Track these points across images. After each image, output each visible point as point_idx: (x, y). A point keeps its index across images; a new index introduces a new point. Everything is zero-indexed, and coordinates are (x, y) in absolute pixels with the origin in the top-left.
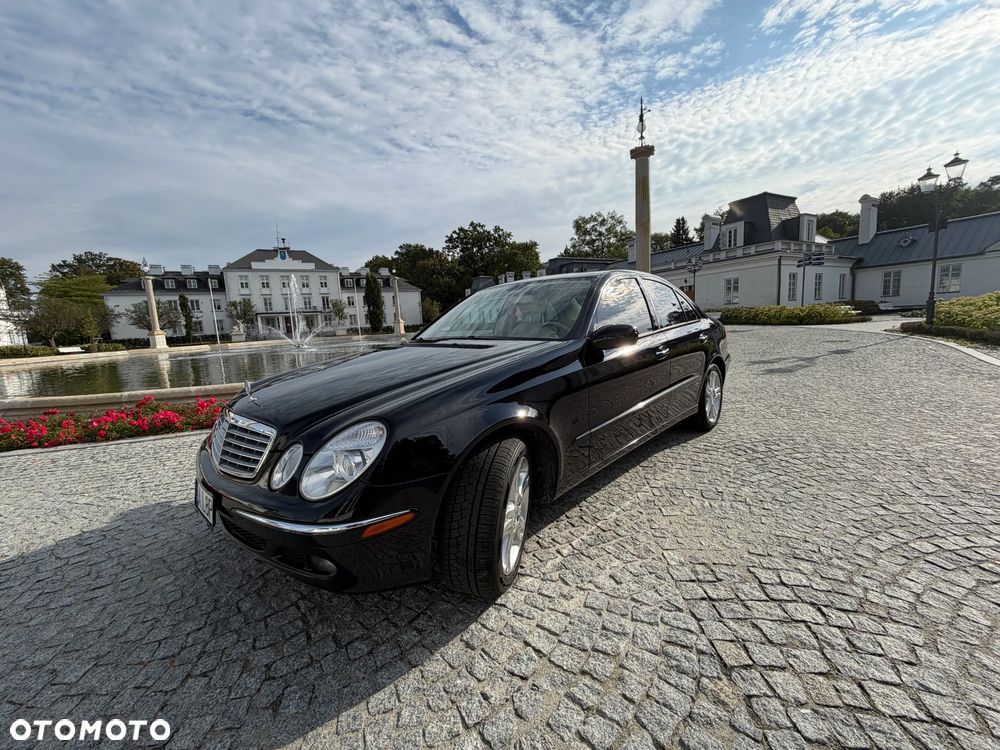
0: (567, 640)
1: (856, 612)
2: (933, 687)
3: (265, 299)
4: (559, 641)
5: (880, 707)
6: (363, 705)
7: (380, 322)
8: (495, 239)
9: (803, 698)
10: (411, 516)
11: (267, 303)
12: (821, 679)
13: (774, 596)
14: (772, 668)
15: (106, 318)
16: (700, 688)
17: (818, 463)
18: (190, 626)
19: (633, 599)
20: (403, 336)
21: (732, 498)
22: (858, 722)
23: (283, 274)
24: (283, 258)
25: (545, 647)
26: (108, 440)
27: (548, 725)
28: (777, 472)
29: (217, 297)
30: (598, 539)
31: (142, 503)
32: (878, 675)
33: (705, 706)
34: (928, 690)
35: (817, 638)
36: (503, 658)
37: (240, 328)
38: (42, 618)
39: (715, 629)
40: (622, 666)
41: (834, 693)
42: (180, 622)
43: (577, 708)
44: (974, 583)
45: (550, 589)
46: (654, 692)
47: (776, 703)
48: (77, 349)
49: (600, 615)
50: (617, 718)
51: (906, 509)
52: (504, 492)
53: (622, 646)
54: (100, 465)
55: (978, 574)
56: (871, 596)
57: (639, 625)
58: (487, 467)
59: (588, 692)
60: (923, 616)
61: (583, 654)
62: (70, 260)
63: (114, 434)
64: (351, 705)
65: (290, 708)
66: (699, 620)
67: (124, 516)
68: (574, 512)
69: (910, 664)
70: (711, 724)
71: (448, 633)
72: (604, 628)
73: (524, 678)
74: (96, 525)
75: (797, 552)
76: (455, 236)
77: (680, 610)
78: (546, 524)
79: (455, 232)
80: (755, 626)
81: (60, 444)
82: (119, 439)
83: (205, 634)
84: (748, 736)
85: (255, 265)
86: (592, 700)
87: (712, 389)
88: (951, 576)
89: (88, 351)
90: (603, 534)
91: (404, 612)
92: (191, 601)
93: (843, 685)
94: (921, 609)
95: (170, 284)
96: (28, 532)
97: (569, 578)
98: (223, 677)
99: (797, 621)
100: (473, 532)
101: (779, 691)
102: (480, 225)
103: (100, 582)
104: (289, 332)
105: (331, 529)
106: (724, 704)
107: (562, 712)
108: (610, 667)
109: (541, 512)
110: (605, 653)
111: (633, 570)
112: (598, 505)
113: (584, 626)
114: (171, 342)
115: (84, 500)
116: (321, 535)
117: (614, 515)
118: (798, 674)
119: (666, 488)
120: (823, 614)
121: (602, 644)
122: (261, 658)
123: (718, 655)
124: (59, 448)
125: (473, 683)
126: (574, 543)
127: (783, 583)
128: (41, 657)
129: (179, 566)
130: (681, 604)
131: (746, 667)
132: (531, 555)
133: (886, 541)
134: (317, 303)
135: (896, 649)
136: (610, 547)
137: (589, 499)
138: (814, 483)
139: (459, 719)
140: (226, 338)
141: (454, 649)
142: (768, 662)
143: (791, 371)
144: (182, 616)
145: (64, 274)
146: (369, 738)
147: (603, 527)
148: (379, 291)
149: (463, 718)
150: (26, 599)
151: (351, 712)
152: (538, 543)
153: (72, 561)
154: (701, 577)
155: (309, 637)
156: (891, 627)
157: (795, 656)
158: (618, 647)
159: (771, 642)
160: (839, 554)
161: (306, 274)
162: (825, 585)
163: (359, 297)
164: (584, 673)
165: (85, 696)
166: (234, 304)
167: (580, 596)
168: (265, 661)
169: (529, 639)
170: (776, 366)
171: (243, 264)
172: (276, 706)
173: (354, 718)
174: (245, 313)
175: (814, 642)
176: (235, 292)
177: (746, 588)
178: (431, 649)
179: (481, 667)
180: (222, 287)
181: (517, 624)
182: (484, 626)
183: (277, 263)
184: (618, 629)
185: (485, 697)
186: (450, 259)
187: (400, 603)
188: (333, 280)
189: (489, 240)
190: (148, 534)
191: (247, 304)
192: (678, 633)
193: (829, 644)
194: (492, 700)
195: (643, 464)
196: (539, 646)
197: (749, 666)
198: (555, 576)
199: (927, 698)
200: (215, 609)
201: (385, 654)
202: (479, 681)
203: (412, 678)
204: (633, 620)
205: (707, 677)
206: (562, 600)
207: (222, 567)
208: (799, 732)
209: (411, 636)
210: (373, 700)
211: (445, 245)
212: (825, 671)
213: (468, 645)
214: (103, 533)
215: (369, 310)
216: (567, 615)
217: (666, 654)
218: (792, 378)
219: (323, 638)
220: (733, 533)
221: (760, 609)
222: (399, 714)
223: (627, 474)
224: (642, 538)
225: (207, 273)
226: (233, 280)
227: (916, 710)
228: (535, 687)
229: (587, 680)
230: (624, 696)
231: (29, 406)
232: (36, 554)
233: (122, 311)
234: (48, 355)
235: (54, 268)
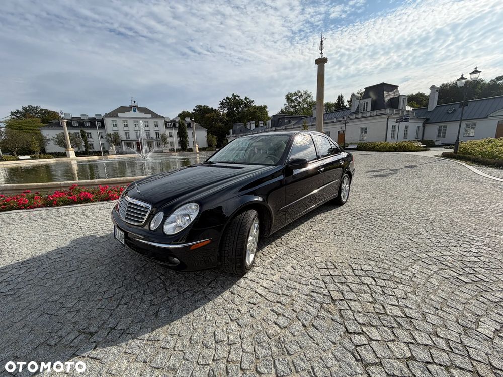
0: (272, 291)
1: (388, 280)
2: (410, 306)
3: (126, 133)
4: (269, 291)
5: (388, 313)
6: (191, 313)
7: (186, 146)
8: (245, 103)
9: (360, 310)
10: (210, 241)
11: (127, 134)
12: (369, 304)
13: (357, 274)
14: (351, 300)
15: (42, 141)
16: (322, 307)
17: (388, 220)
18: (116, 286)
19: (300, 276)
20: (198, 153)
21: (347, 235)
22: (379, 318)
23: (135, 120)
24: (135, 111)
25: (263, 293)
26: (58, 206)
27: (263, 319)
28: (369, 224)
29: (101, 131)
30: (288, 252)
31: (83, 236)
32: (391, 302)
33: (324, 313)
34: (408, 307)
35: (371, 290)
36: (246, 297)
37: (113, 148)
38: (50, 283)
39: (331, 287)
40: (293, 300)
41: (372, 308)
42: (111, 285)
43: (275, 314)
44: (437, 270)
45: (267, 272)
46: (305, 309)
47: (350, 312)
48: (28, 157)
49: (286, 281)
50: (289, 317)
51: (420, 240)
52: (248, 231)
53: (294, 292)
54: (57, 218)
55: (440, 266)
56: (396, 275)
57: (301, 285)
58: (241, 222)
59: (279, 309)
60: (414, 282)
61: (278, 296)
62: (20, 109)
63: (61, 203)
64: (186, 314)
65: (162, 314)
66: (325, 283)
67: (76, 241)
68: (278, 241)
69: (404, 298)
70: (325, 319)
71: (224, 289)
72: (287, 286)
73: (254, 304)
74: (63, 245)
75: (370, 257)
76: (224, 101)
77: (319, 280)
78: (266, 246)
79: (224, 99)
80: (347, 285)
81: (35, 208)
82: (63, 205)
83: (123, 289)
84: (338, 322)
85: (120, 115)
86: (280, 311)
87: (345, 186)
88: (430, 267)
89: (34, 158)
90: (290, 250)
91: (205, 281)
92: (114, 276)
93: (377, 306)
94: (414, 279)
95: (75, 124)
96: (33, 248)
97: (274, 267)
98: (133, 305)
99: (364, 284)
100: (235, 248)
101: (352, 308)
102: (237, 96)
103: (72, 269)
104: (139, 150)
105: (177, 246)
106: (330, 312)
107: (269, 315)
108: (288, 300)
109: (264, 240)
110: (287, 295)
111: (301, 264)
112: (289, 238)
113: (279, 286)
114: (77, 154)
115: (54, 234)
116: (173, 248)
117: (295, 242)
118: (360, 302)
119: (320, 231)
120: (375, 281)
121: (286, 292)
122: (148, 298)
123: (331, 296)
124: (35, 209)
125: (234, 306)
126: (277, 254)
127: (362, 270)
128: (55, 298)
129: (105, 262)
130: (319, 277)
131: (341, 300)
132: (259, 258)
133: (408, 253)
134: (153, 135)
135: (400, 293)
136: (292, 255)
137: (285, 235)
138: (384, 229)
139: (229, 318)
140: (106, 153)
141: (227, 294)
142: (350, 298)
143: (386, 176)
144: (111, 282)
145: (18, 117)
146: (194, 324)
147: (290, 247)
148: (185, 130)
149: (230, 318)
150: (41, 276)
151: (187, 316)
152: (262, 253)
153: (57, 260)
154: (329, 267)
155: (167, 290)
156: (400, 286)
157: (361, 296)
158: (292, 293)
159: (352, 291)
160: (387, 258)
161: (147, 120)
162: (379, 271)
163: (175, 133)
164: (278, 302)
165: (78, 311)
166: (109, 135)
167: (278, 275)
168: (149, 299)
169: (257, 290)
170: (379, 173)
171: (113, 114)
172: (156, 314)
173: (188, 318)
174: (115, 140)
175: (369, 291)
176: (110, 129)
177: (346, 271)
178: (217, 294)
179: (237, 300)
180: (103, 126)
181: (252, 285)
182: (238, 286)
183: (131, 114)
184: (293, 286)
185: (239, 310)
186: (222, 113)
187: (204, 277)
188: (161, 123)
189: (242, 104)
190: (88, 249)
191: (116, 135)
192: (317, 288)
193: (375, 292)
194: (242, 312)
195: (310, 220)
196: (261, 293)
197: (342, 299)
198: (269, 267)
199: (406, 310)
200: (125, 279)
201: (199, 296)
202: (237, 305)
203: (210, 304)
204: (299, 283)
205: (326, 303)
206: (271, 276)
207: (125, 263)
208: (357, 321)
209: (209, 289)
210: (195, 312)
211: (219, 106)
212: (371, 301)
213: (232, 293)
214: (68, 249)
215: (180, 139)
216: (273, 281)
217: (311, 295)
218: (386, 179)
219: (173, 290)
220: (345, 250)
221: (350, 279)
222: (206, 317)
223: (303, 224)
224: (306, 252)
225: (95, 118)
226: (108, 122)
227: (401, 314)
228: (258, 307)
229: (279, 305)
230: (293, 310)
231: (14, 188)
232: (39, 257)
233: (51, 138)
234: (13, 160)
235: (12, 113)
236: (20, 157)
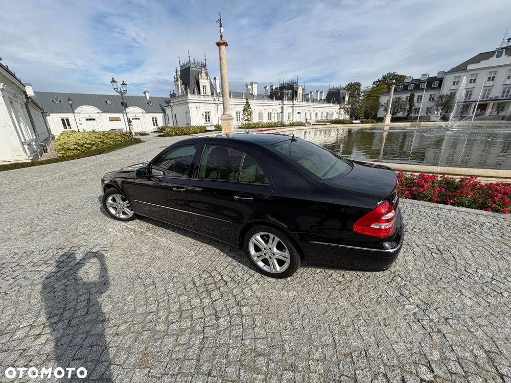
3: (468, 92)
11: (469, 94)
15: (376, 107)
23: (491, 70)
24: (498, 56)
29: (434, 93)
48: (358, 121)
62: (381, 78)
85: (470, 67)
89: (362, 122)
95: (411, 87)
140: (425, 119)
166: (441, 97)
174: (446, 102)
180: (439, 86)
191: (451, 96)
225: (436, 77)
226: (449, 80)
233: (382, 103)
234: (349, 124)
235: (374, 83)
236: (354, 122)
